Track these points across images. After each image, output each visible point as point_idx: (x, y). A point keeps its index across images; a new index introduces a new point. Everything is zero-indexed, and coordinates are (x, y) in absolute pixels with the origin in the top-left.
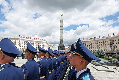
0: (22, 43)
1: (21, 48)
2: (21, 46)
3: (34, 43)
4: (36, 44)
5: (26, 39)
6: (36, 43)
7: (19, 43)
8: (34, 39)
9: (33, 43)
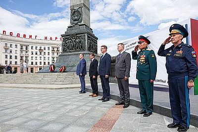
0: (13, 49)
1: (13, 60)
2: (13, 57)
3: (47, 49)
4: (50, 51)
5: (24, 39)
6: (51, 49)
7: (6, 49)
8: (46, 38)
9: (42, 48)
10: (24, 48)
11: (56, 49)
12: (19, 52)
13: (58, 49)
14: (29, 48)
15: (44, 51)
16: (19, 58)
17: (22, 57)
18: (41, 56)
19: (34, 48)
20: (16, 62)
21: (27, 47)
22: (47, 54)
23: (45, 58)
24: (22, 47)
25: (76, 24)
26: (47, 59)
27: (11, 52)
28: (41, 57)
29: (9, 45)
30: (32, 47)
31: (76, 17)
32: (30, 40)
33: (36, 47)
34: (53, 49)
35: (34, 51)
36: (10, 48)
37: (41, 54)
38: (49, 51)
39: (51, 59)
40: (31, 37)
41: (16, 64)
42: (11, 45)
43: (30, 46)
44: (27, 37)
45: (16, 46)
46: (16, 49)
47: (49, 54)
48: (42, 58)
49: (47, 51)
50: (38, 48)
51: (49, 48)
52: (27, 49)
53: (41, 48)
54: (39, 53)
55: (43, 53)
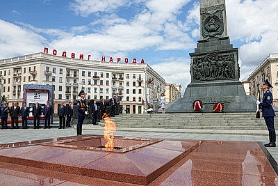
10: (72, 74)
11: (117, 77)
12: (64, 80)
13: (121, 76)
14: (80, 74)
15: (101, 79)
16: (64, 89)
17: (68, 88)
18: (96, 86)
19: (86, 74)
20: (60, 96)
21: (75, 73)
22: (104, 83)
23: (101, 89)
24: (69, 72)
25: (213, 37)
26: (104, 91)
27: (54, 80)
28: (95, 89)
29: (51, 70)
30: (83, 73)
31: (212, 27)
32: (81, 62)
33: (90, 73)
34: (115, 76)
35: (87, 78)
36: (53, 75)
37: (95, 83)
38: (108, 79)
39: (111, 92)
40: (81, 57)
41: (60, 99)
42: (54, 69)
43: (81, 71)
44: (77, 57)
45: (61, 70)
46: (61, 76)
47: (107, 84)
48: (98, 90)
49: (104, 79)
50: (93, 75)
51: (108, 74)
52: (75, 76)
53: (96, 73)
54: (92, 82)
55: (98, 83)
